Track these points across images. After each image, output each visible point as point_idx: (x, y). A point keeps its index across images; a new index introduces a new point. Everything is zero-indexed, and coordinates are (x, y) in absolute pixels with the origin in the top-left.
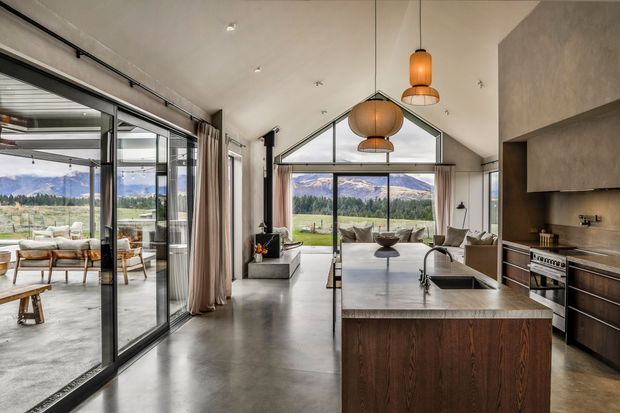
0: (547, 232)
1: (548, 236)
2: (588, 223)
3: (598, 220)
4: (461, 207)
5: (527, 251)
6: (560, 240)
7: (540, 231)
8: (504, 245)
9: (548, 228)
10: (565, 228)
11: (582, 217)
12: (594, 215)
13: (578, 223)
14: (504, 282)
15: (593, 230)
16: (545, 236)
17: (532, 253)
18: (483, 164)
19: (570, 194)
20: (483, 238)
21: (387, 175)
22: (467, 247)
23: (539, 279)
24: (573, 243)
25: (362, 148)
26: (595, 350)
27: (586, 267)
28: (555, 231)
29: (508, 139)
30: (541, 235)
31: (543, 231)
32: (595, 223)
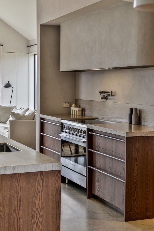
0: (76, 106)
1: (77, 109)
2: (106, 98)
3: (113, 94)
4: (8, 85)
5: (59, 122)
6: (87, 113)
7: (71, 106)
8: (42, 119)
9: (77, 103)
10: (90, 102)
11: (102, 92)
12: (110, 91)
13: (98, 97)
14: (42, 151)
15: (109, 103)
16: (75, 110)
17: (62, 124)
18: (29, 46)
20: (27, 114)
22: (11, 122)
23: (73, 148)
24: (95, 115)
26: (107, 199)
27: (100, 132)
28: (83, 105)
30: (72, 109)
31: (73, 105)
32: (111, 97)
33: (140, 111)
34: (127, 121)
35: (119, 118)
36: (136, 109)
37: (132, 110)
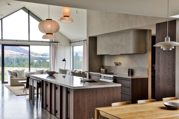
1: (104, 70)
2: (117, 65)
3: (120, 64)
4: (64, 60)
5: (99, 75)
6: (108, 71)
7: (100, 68)
9: (103, 67)
10: (110, 67)
11: (115, 63)
12: (119, 62)
13: (114, 65)
15: (118, 67)
17: (101, 75)
18: (70, 43)
19: (111, 55)
21: (29, 46)
24: (113, 72)
25: (44, 37)
28: (106, 68)
29: (91, 36)
30: (101, 69)
31: (102, 68)
32: (119, 65)
33: (133, 70)
34: (128, 74)
35: (123, 73)
36: (131, 69)
37: (129, 69)
